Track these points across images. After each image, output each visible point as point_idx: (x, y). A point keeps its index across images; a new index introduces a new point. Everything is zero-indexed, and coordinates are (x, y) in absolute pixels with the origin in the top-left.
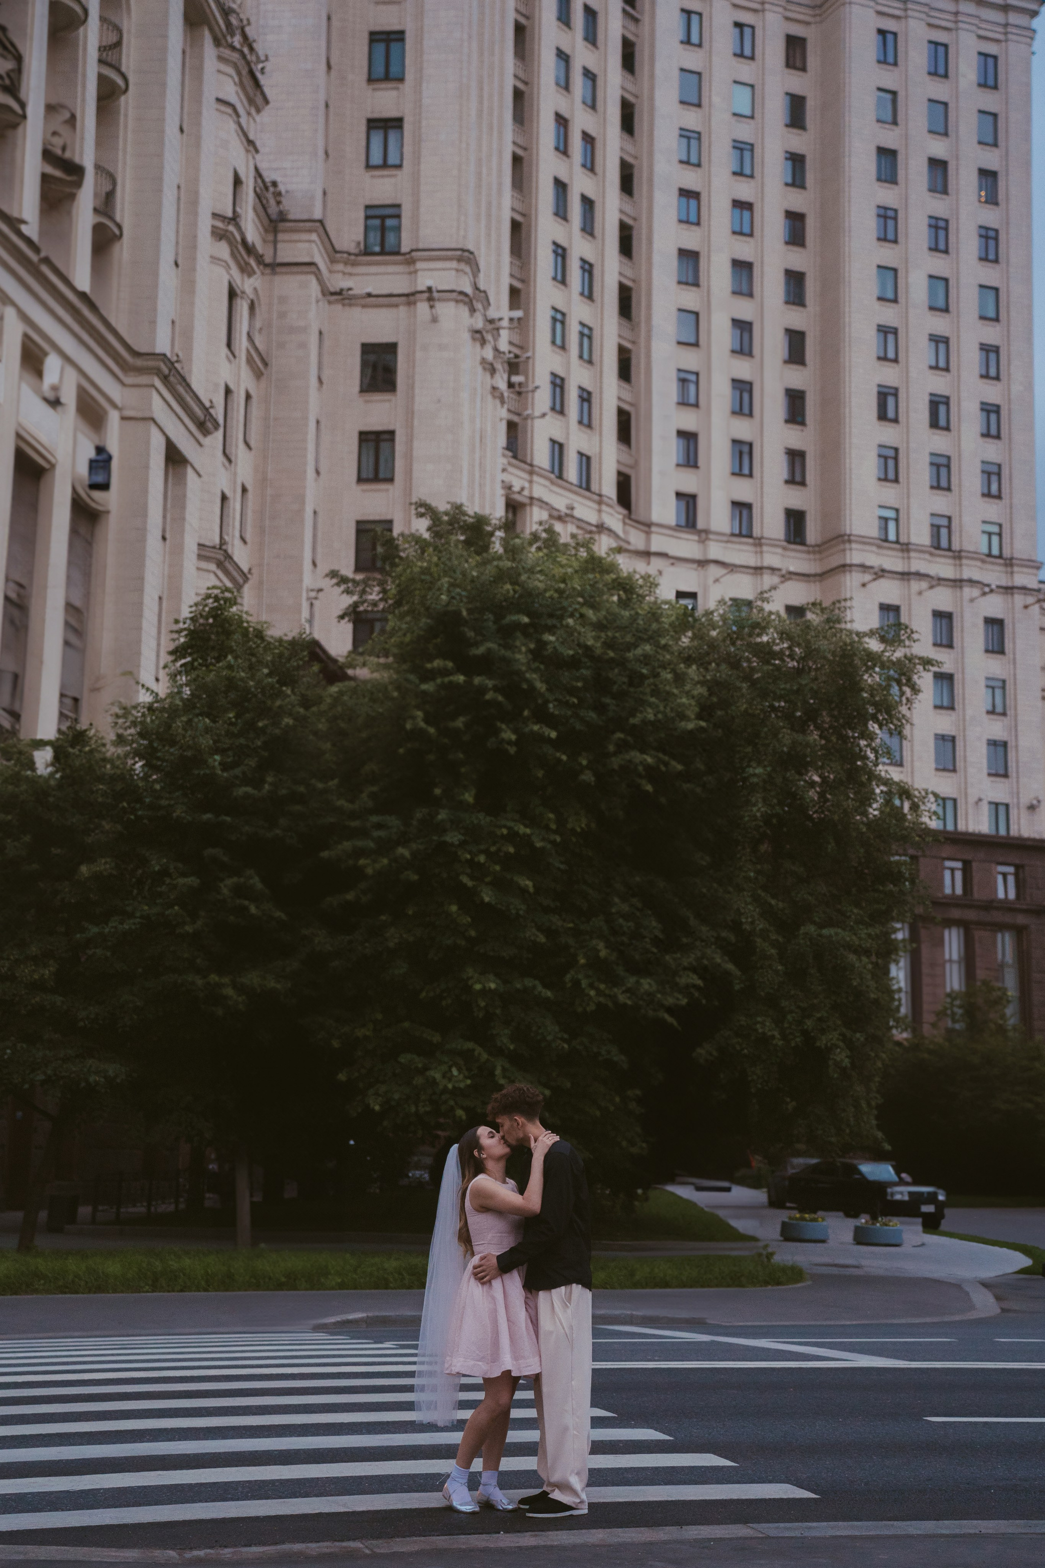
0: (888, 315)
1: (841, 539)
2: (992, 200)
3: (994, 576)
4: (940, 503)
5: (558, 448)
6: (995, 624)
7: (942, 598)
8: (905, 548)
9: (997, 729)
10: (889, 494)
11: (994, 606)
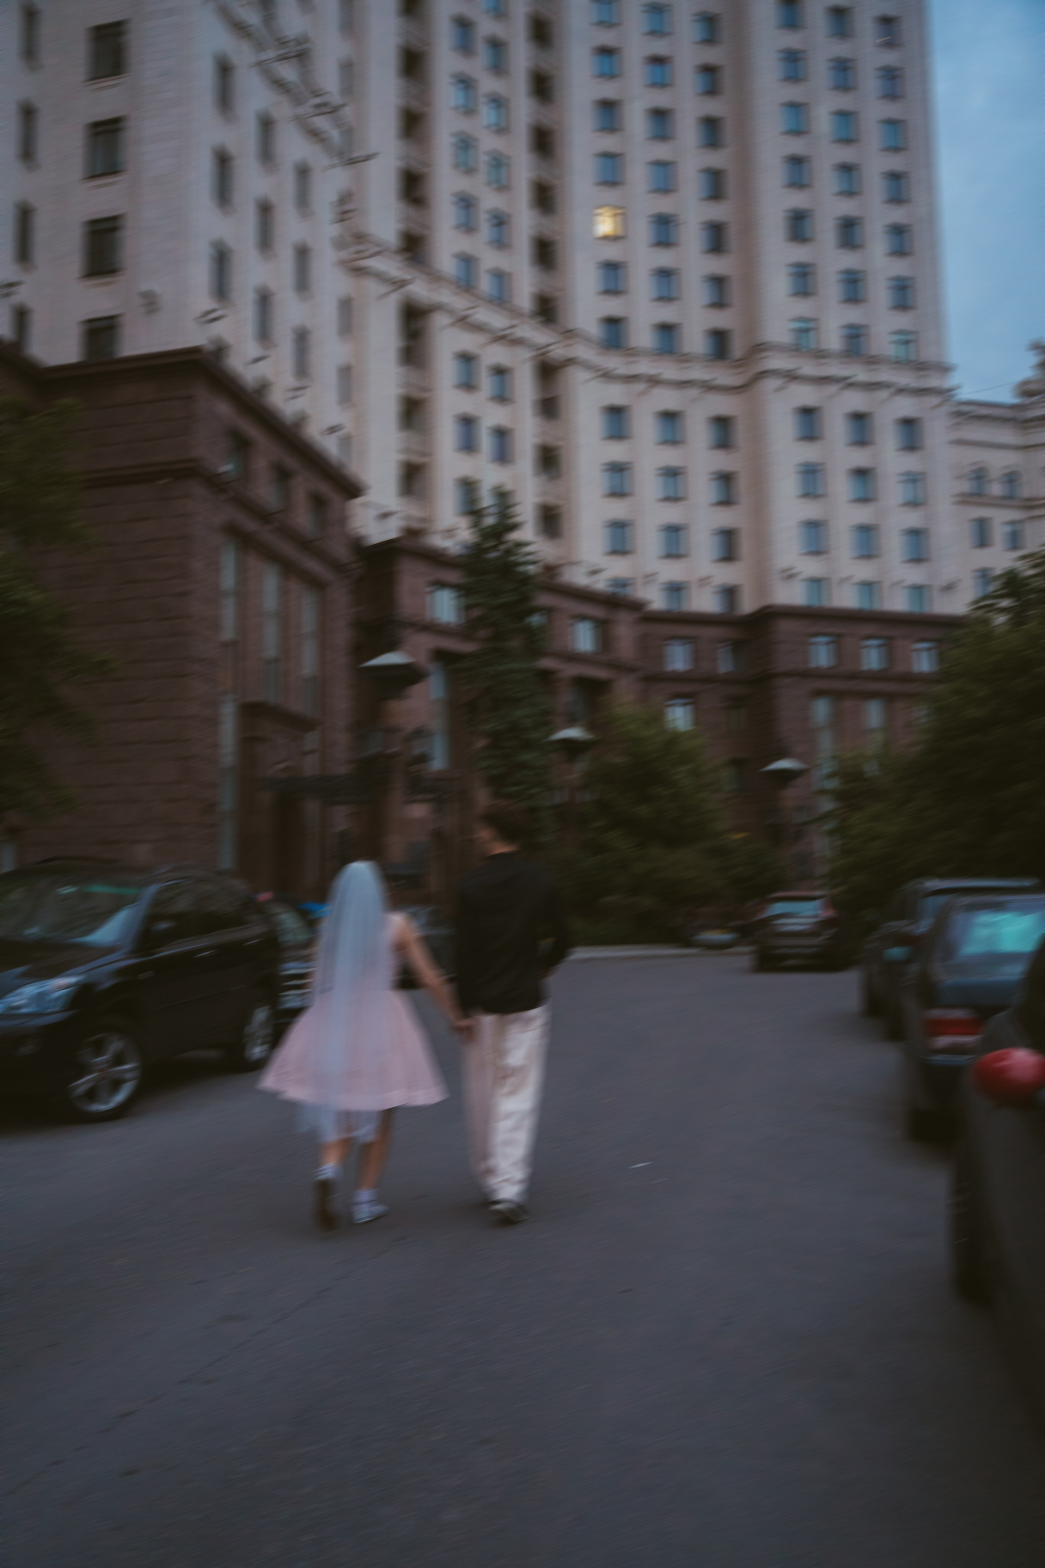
0: (796, 146)
1: (758, 348)
2: (891, 43)
3: (905, 379)
4: (854, 315)
5: (468, 261)
6: (909, 424)
7: (856, 401)
8: (820, 355)
9: (913, 518)
10: (803, 307)
11: (906, 407)
